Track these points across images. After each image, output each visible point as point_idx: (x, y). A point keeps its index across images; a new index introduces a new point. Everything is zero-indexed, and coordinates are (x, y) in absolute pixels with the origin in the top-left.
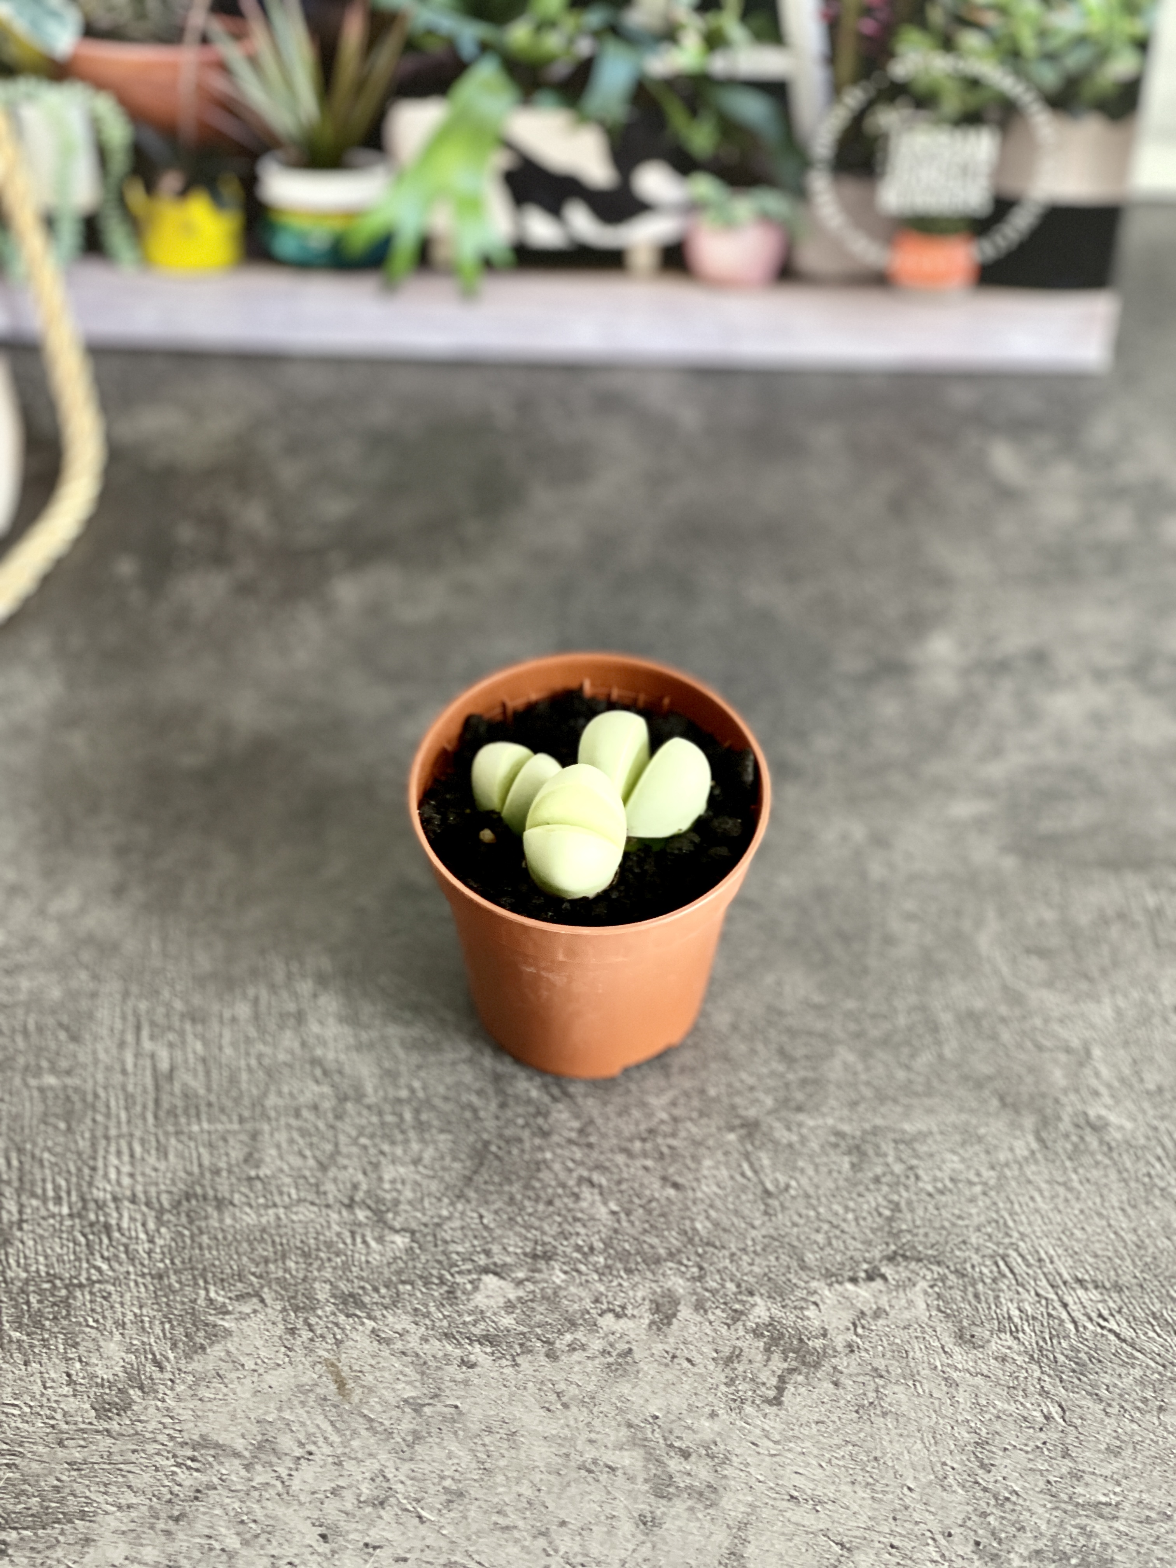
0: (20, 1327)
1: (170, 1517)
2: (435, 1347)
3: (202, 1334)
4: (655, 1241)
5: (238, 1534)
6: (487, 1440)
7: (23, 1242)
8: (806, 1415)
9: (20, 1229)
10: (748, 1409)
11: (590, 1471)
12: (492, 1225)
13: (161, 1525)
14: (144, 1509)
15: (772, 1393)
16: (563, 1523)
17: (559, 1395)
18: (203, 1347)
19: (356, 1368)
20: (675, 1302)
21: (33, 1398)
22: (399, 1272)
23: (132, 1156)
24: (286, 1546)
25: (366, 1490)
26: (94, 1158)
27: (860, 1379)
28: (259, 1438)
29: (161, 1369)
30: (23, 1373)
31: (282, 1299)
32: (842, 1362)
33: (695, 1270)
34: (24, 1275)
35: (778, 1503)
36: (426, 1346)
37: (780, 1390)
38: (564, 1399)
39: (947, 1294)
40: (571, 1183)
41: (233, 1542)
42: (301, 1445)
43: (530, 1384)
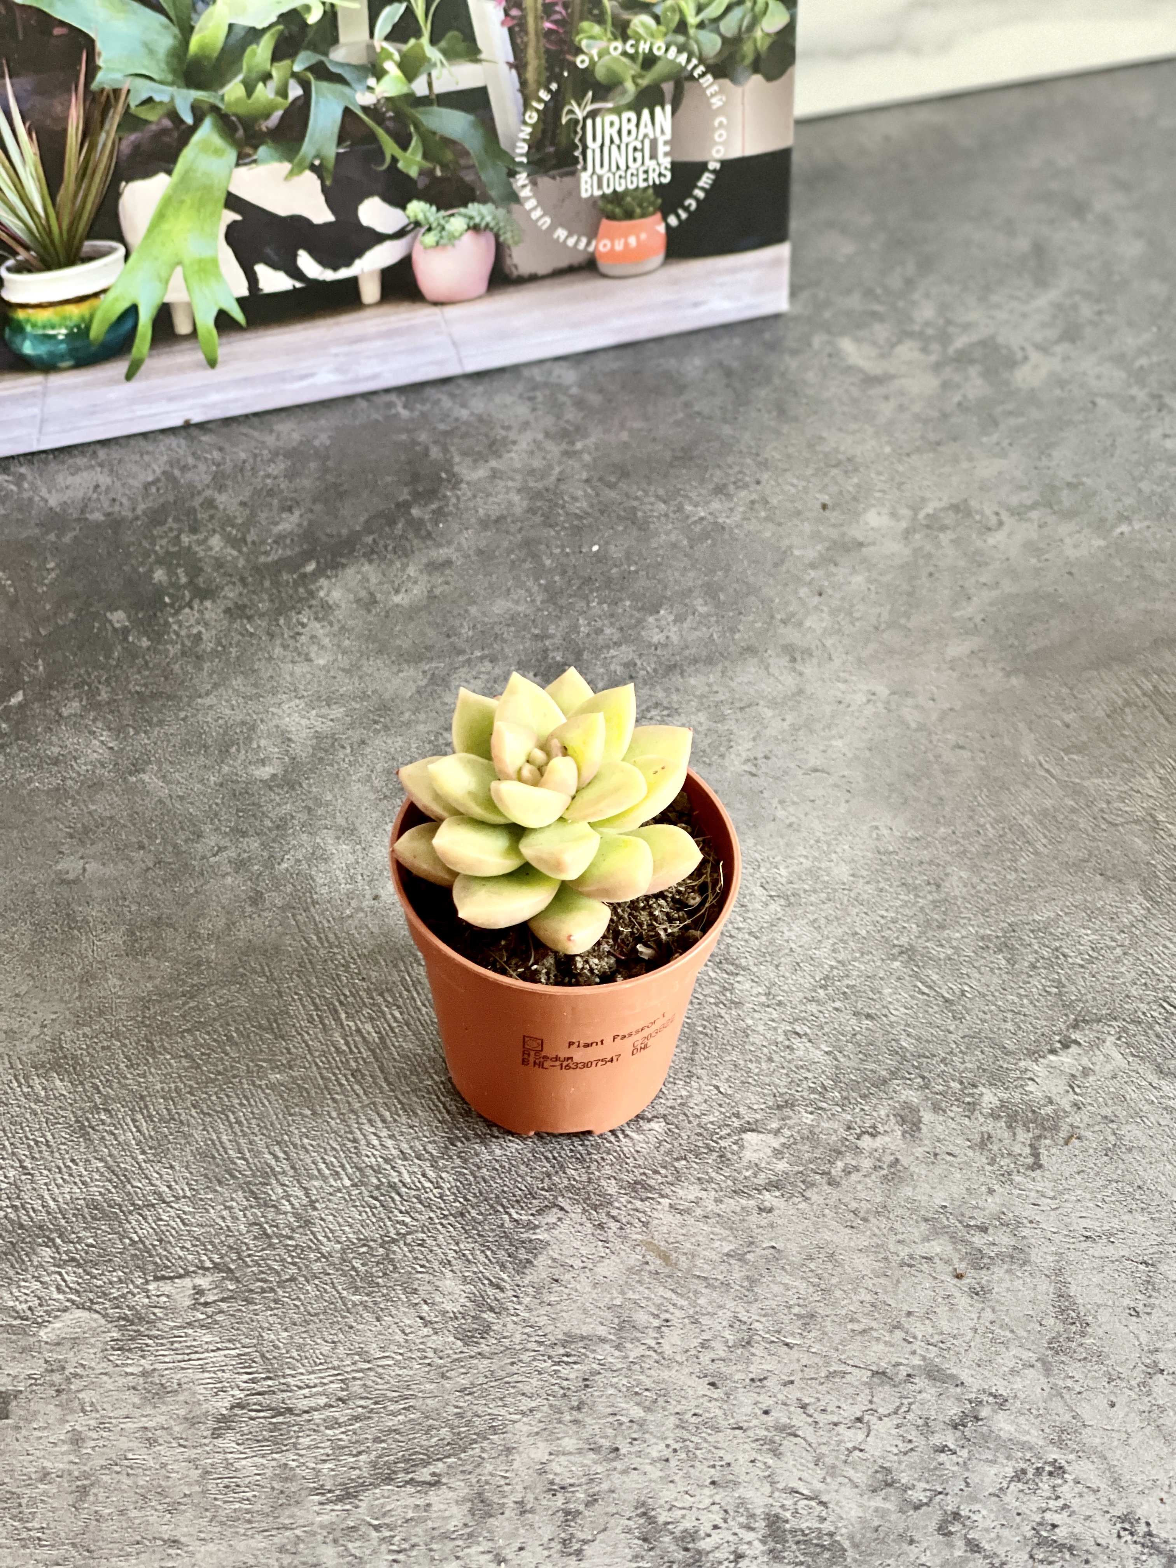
0: (356, 1291)
1: (572, 1408)
2: (731, 1204)
3: (523, 1251)
4: (873, 1066)
5: (638, 1404)
6: (812, 1266)
7: (322, 1219)
8: (1067, 1171)
9: (315, 1209)
10: (1017, 1178)
11: (910, 1266)
12: (730, 1092)
13: (567, 1417)
14: (545, 1409)
15: (1030, 1160)
16: (909, 1314)
17: (855, 1212)
18: (529, 1261)
19: (671, 1240)
20: (915, 1110)
21: (400, 1346)
22: (669, 1153)
23: (384, 1121)
24: (684, 1402)
25: (730, 1336)
26: (351, 1132)
27: (1097, 1128)
28: (616, 1321)
29: (502, 1290)
30: (380, 1328)
31: (578, 1203)
32: (1074, 1119)
33: (919, 1080)
34: (338, 1246)
35: (1077, 1246)
36: (723, 1206)
37: (1036, 1155)
38: (862, 1214)
39: (1133, 1040)
40: (780, 1039)
41: (637, 1412)
42: (657, 1316)
43: (827, 1211)
